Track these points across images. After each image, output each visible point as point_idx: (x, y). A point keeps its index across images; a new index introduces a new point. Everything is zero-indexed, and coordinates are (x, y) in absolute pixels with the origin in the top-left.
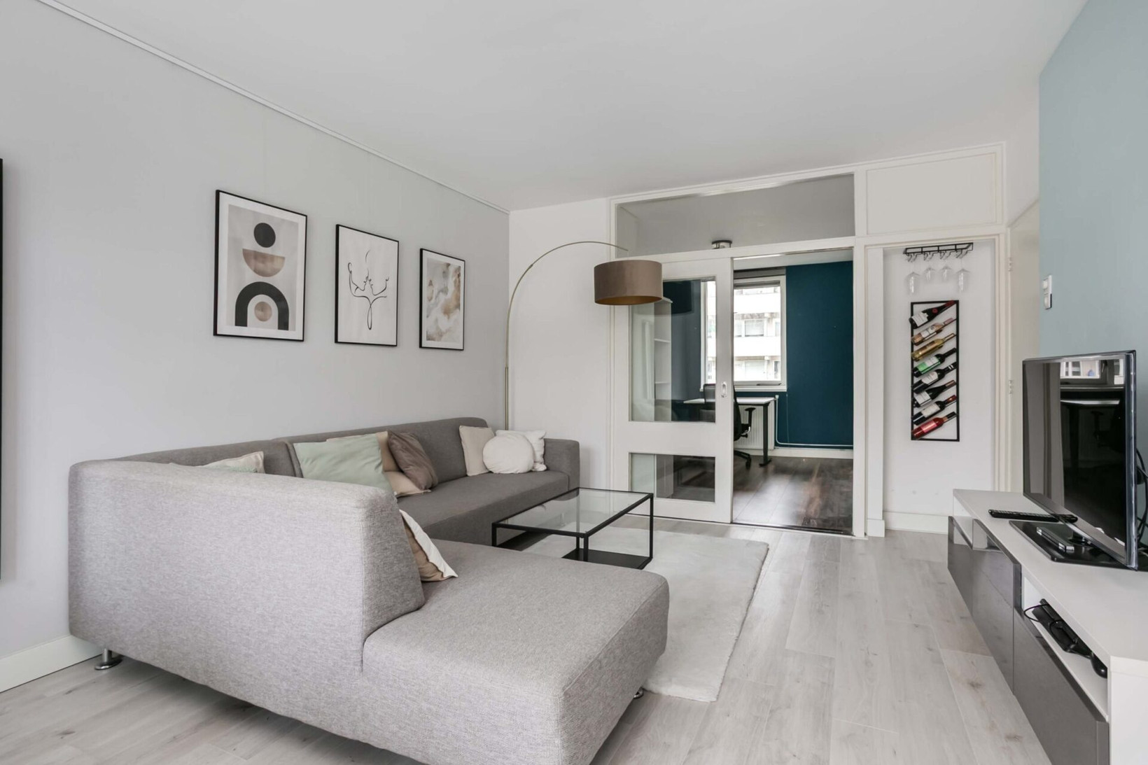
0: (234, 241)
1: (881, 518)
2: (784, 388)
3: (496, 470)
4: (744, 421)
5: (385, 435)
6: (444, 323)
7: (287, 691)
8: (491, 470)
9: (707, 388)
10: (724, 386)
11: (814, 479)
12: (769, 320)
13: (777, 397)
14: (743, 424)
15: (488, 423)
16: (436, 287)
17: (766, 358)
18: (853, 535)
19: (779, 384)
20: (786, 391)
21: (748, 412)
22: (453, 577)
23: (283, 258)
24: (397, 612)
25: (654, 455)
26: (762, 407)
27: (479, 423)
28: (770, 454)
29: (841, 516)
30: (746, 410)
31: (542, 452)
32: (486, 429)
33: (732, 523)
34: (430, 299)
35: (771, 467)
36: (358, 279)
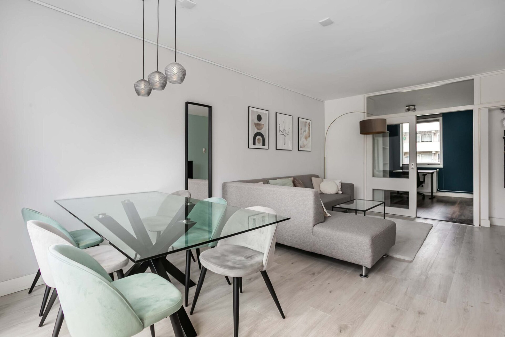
0: (252, 120)
1: (488, 219)
2: (441, 166)
3: (325, 192)
4: (421, 179)
5: (292, 178)
6: (305, 142)
7: (290, 239)
8: (323, 192)
9: (403, 166)
10: (413, 164)
11: (456, 205)
12: (435, 134)
13: (438, 170)
14: (421, 181)
15: (320, 176)
16: (303, 130)
17: (433, 152)
18: (473, 225)
19: (439, 165)
20: (442, 167)
21: (423, 176)
22: (330, 216)
23: (263, 124)
24: (320, 221)
25: (383, 190)
26: (430, 174)
27: (317, 176)
28: (434, 194)
29: (469, 219)
30: (422, 175)
31: (340, 187)
32: (319, 179)
33: (416, 217)
34: (301, 134)
35: (435, 200)
36: (282, 129)
